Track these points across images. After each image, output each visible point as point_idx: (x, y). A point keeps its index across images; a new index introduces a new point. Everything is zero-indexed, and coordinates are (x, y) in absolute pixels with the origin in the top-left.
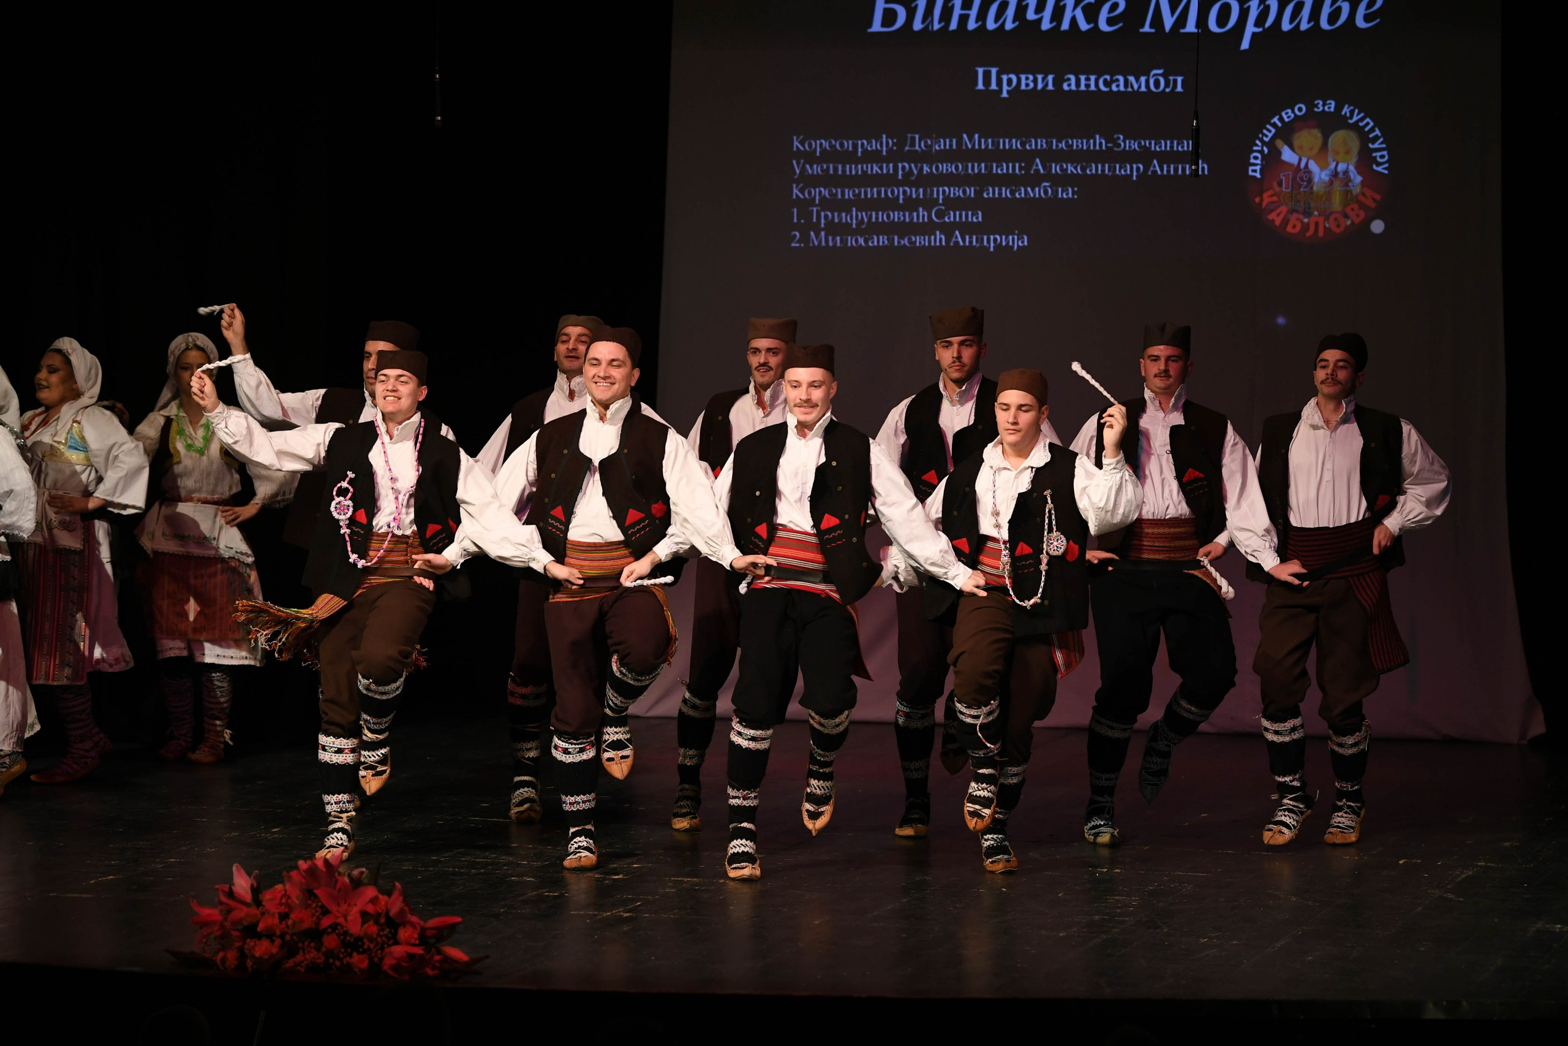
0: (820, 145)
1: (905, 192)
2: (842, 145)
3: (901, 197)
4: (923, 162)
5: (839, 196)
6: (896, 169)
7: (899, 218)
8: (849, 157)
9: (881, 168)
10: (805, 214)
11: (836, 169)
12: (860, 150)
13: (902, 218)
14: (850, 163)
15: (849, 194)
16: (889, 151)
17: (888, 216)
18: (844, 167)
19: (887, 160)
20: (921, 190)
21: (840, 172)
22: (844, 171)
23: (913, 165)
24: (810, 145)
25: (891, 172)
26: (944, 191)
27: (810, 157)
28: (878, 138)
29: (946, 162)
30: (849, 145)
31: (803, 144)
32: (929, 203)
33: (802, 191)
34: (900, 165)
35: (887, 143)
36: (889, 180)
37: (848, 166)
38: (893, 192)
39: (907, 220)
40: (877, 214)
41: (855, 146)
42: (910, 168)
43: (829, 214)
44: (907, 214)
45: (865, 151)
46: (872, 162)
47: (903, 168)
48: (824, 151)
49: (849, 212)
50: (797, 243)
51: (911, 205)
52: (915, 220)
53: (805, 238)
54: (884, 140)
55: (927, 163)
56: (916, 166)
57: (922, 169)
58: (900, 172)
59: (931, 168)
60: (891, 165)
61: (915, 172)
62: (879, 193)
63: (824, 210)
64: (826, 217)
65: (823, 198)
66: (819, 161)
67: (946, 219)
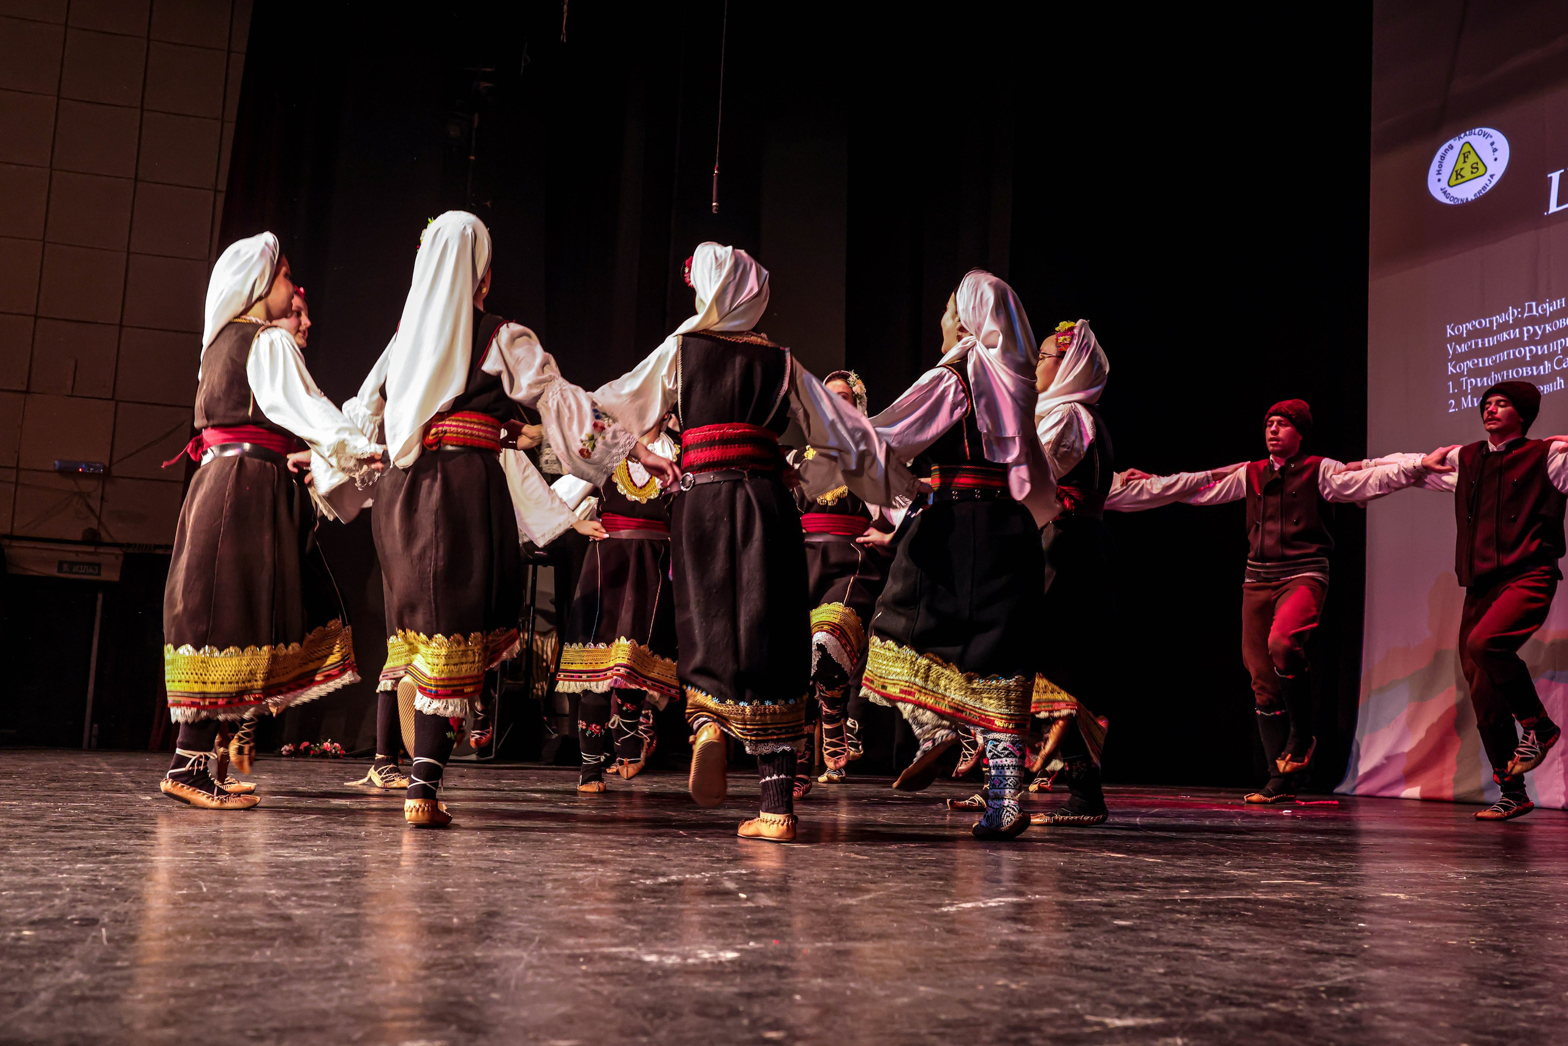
0: (1465, 328)
1: (1531, 351)
2: (1480, 324)
3: (1528, 355)
4: (1544, 324)
5: (1481, 365)
6: (1521, 333)
7: (1527, 373)
8: (1487, 332)
9: (1509, 335)
10: (1458, 385)
11: (1476, 344)
12: (1495, 324)
13: (1530, 373)
14: (1488, 337)
15: (1488, 362)
16: (1515, 320)
17: (1517, 373)
18: (1483, 341)
19: (1513, 327)
20: (1545, 347)
21: (1480, 346)
22: (1483, 344)
23: (1537, 327)
24: (1458, 330)
25: (1518, 336)
26: (1561, 343)
27: (1459, 340)
28: (1506, 311)
29: (1562, 318)
30: (1486, 323)
31: (1453, 329)
32: (1550, 357)
33: (1454, 367)
34: (1525, 329)
35: (1513, 313)
36: (1517, 343)
37: (1486, 340)
38: (1520, 352)
39: (1535, 373)
40: (1508, 372)
41: (1491, 322)
42: (1535, 330)
43: (1473, 380)
44: (1534, 368)
45: (1499, 325)
46: (1502, 332)
47: (1528, 331)
48: (1468, 332)
49: (1488, 376)
50: (1454, 408)
51: (1537, 360)
52: (1542, 373)
53: (1458, 404)
54: (1511, 311)
55: (1548, 323)
56: (1540, 328)
57: (1545, 328)
58: (1526, 335)
59: (1551, 327)
60: (1517, 330)
61: (1540, 333)
62: (1509, 355)
63: (1469, 378)
64: (1471, 382)
65: (1469, 369)
66: (1465, 341)
67: (1564, 366)
